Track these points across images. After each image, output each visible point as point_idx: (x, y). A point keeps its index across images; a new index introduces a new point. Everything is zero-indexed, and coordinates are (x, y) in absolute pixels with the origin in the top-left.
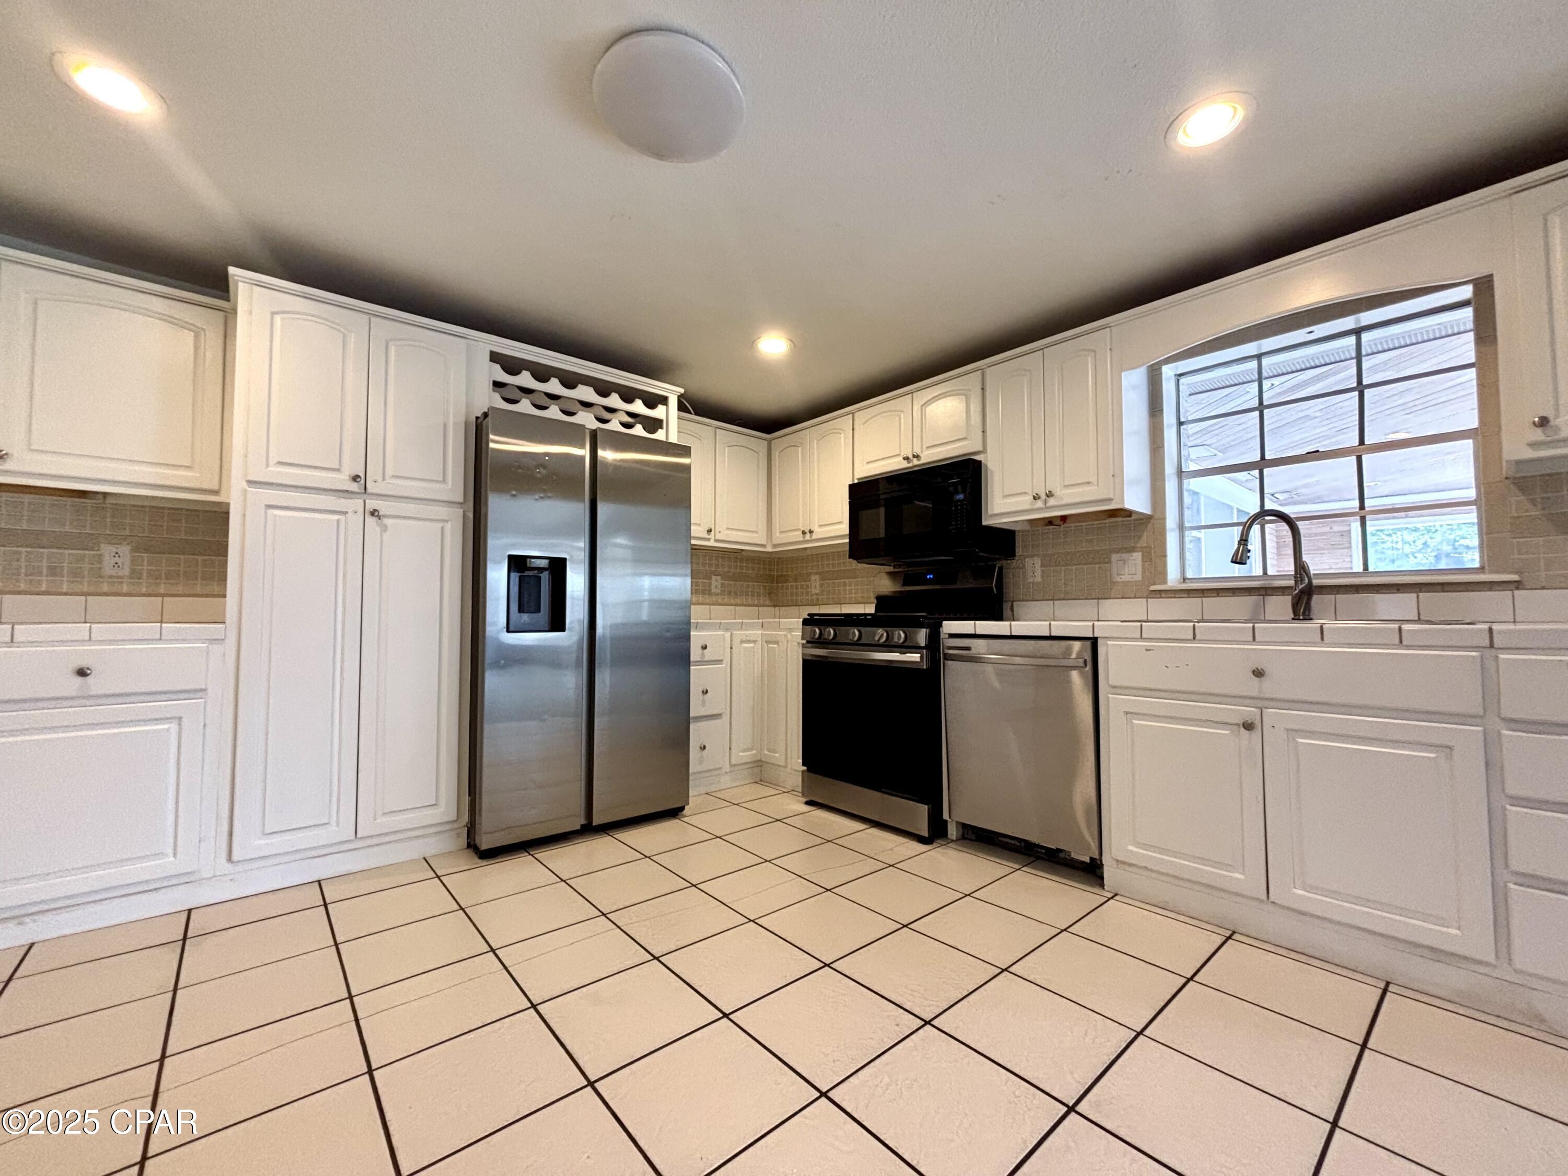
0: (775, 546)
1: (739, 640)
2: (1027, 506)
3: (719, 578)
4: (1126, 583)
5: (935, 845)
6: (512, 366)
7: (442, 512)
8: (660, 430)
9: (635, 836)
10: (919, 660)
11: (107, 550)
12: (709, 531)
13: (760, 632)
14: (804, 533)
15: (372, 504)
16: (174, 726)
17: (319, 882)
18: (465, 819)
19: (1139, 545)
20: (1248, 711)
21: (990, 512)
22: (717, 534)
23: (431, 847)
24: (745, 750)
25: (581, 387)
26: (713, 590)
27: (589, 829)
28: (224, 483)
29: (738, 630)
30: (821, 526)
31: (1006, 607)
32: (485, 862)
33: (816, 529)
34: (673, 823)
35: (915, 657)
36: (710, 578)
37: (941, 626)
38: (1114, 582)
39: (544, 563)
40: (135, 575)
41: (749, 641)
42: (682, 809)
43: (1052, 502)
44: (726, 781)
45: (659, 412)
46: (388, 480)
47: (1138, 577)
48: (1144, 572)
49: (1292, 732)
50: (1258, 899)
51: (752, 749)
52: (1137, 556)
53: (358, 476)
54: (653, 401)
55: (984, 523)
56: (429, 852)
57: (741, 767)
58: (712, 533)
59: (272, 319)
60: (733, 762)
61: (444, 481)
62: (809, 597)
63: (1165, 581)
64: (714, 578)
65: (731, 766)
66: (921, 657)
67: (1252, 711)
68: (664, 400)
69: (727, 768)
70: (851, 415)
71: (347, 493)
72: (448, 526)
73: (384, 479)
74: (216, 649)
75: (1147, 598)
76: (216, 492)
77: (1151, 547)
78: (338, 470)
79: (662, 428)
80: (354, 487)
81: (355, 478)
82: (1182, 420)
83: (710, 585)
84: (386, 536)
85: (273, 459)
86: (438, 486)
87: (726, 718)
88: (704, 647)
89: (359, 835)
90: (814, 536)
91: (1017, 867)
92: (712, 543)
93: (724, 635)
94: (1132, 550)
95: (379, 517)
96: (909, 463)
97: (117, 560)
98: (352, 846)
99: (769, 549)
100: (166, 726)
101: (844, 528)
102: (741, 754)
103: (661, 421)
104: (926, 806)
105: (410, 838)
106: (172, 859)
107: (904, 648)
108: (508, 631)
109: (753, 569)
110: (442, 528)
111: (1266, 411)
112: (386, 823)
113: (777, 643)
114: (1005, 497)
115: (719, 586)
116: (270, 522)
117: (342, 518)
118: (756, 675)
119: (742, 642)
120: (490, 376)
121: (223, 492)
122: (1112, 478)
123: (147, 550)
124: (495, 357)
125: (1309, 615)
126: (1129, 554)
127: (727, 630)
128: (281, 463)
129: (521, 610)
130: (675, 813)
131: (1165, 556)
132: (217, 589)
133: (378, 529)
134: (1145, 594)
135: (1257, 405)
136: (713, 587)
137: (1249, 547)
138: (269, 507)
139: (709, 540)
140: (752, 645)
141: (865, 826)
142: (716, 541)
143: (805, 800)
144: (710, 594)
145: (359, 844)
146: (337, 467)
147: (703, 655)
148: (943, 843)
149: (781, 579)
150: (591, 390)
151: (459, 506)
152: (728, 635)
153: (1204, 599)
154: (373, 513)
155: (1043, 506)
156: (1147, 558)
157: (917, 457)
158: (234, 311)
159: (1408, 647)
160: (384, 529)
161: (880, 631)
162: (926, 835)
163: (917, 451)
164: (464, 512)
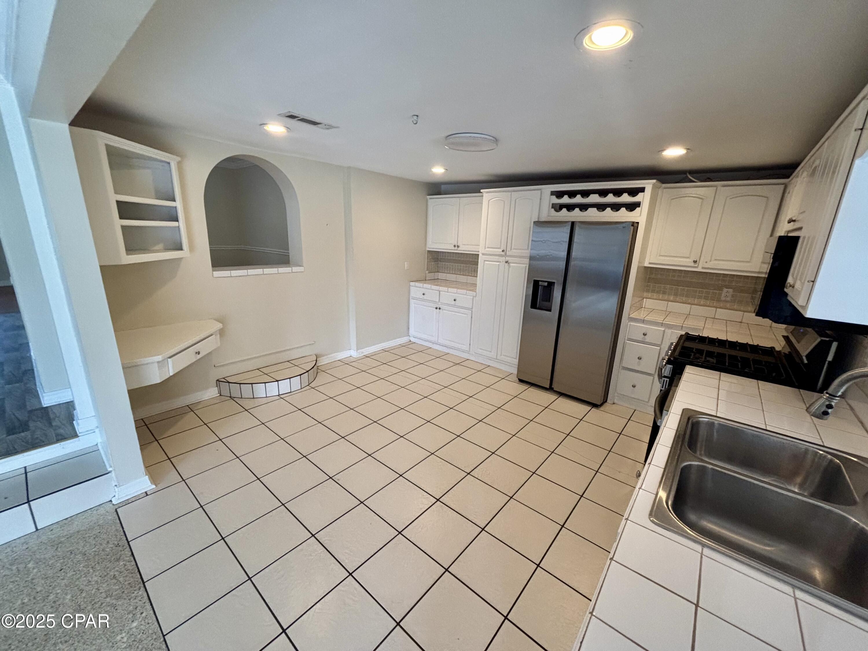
6: (560, 194)
8: (637, 208)
15: (507, 259)
23: (513, 370)
25: (592, 195)
27: (552, 390)
39: (546, 284)
45: (638, 198)
46: (511, 250)
53: (505, 250)
54: (633, 192)
56: (513, 372)
58: (698, 263)
59: (489, 202)
68: (642, 190)
71: (502, 256)
76: (478, 252)
78: (500, 248)
79: (639, 207)
80: (503, 253)
83: (720, 294)
85: (487, 247)
92: (699, 269)
93: (664, 331)
95: (508, 263)
103: (639, 202)
108: (533, 308)
116: (485, 264)
117: (500, 263)
120: (550, 201)
124: (553, 193)
129: (542, 300)
133: (508, 267)
138: (485, 261)
152: (669, 331)
160: (510, 267)
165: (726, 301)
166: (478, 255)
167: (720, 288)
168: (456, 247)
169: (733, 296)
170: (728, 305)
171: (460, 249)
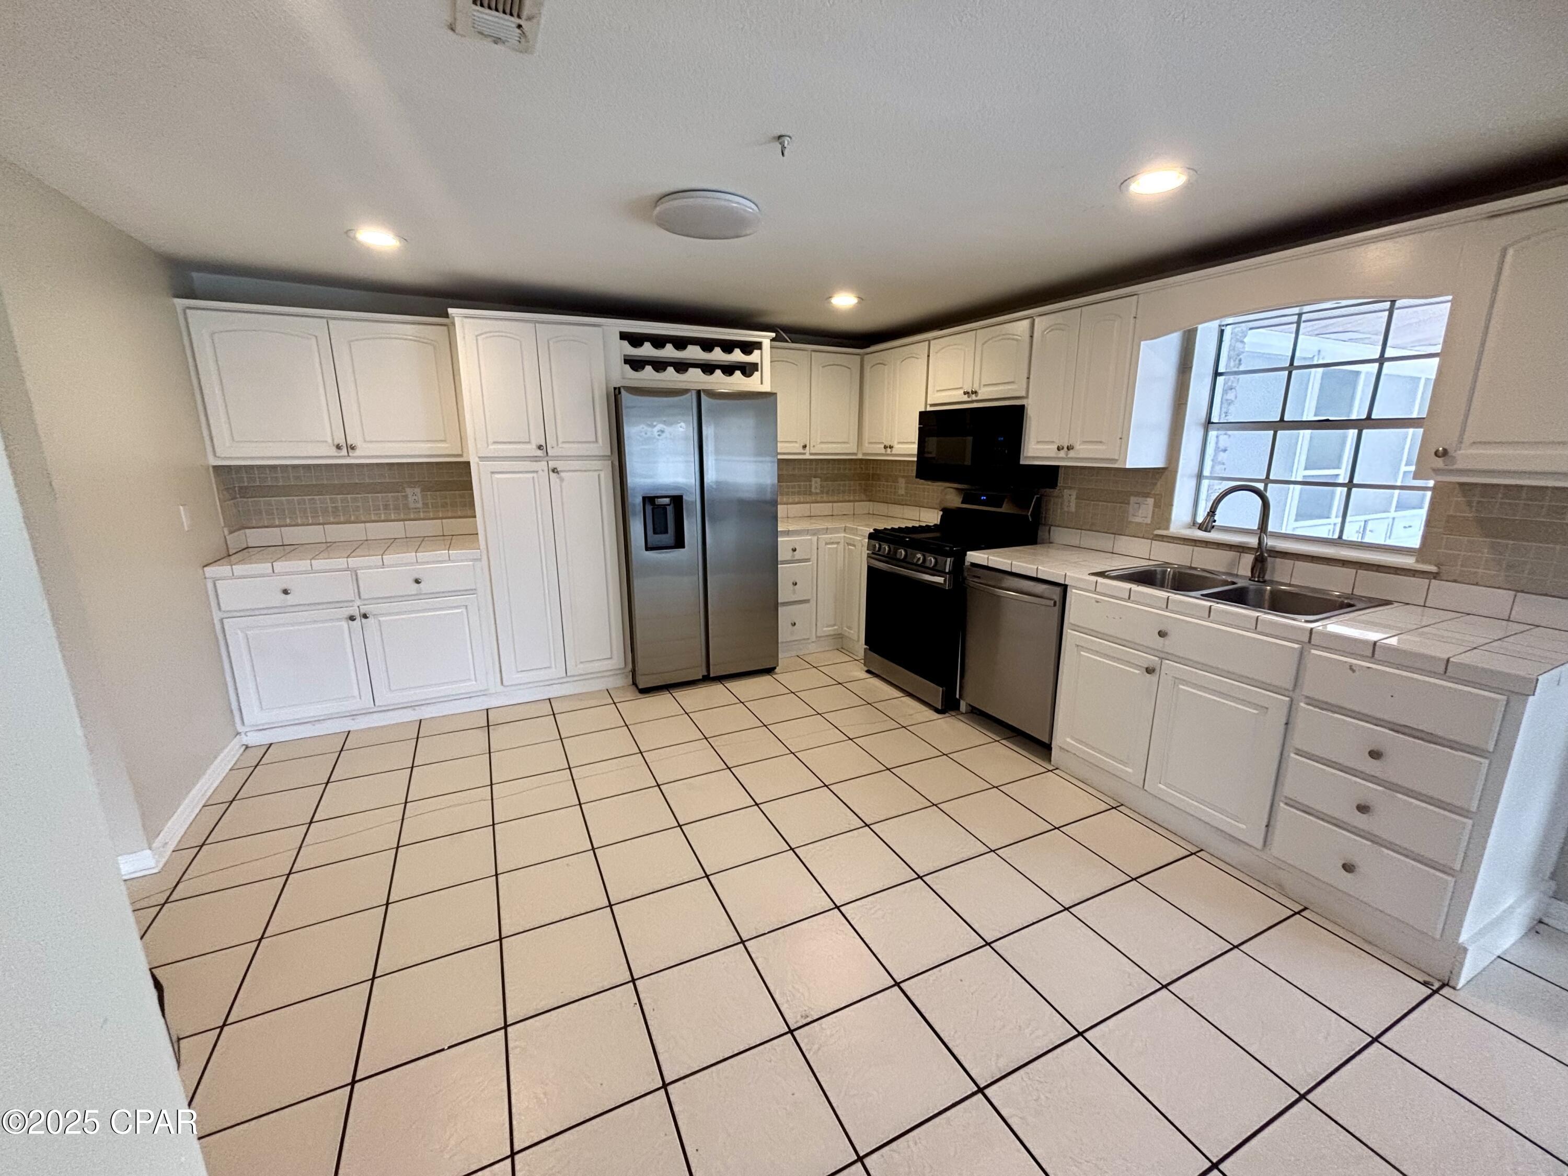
0: (864, 454)
1: (824, 543)
2: (1053, 455)
3: (818, 480)
4: (1139, 524)
5: (947, 715)
6: (635, 340)
7: (597, 464)
8: (756, 373)
9: (738, 686)
10: (942, 582)
11: (409, 491)
12: (805, 447)
13: (843, 535)
14: (885, 447)
15: (552, 464)
16: (464, 610)
17: (549, 699)
18: (630, 666)
19: (1153, 492)
20: (1153, 660)
21: (1025, 455)
22: (812, 448)
23: (610, 683)
24: (828, 626)
25: (690, 347)
26: (813, 490)
27: (707, 679)
28: (465, 450)
29: (824, 534)
30: (899, 443)
31: (1042, 533)
32: (641, 696)
33: (896, 446)
34: (765, 680)
35: (940, 580)
36: (811, 481)
37: (966, 555)
38: (1130, 522)
39: (667, 500)
40: (425, 505)
41: (832, 543)
42: (775, 668)
43: (1072, 454)
44: (812, 648)
45: (754, 357)
46: (560, 446)
47: (1149, 521)
48: (1153, 517)
49: (1178, 680)
50: (1138, 787)
51: (834, 625)
52: (1151, 501)
53: (541, 446)
54: (748, 348)
55: (1022, 462)
56: (610, 686)
57: (823, 639)
58: (808, 448)
59: (477, 340)
60: (819, 635)
61: (597, 441)
62: (896, 497)
63: (1167, 528)
64: (814, 480)
65: (817, 637)
66: (945, 581)
67: (1154, 660)
68: (758, 346)
69: (814, 639)
70: (927, 343)
71: (535, 459)
72: (602, 475)
73: (557, 445)
74: (478, 564)
75: (1152, 539)
76: (461, 456)
77: (1161, 495)
78: (529, 442)
79: (757, 370)
80: (539, 453)
81: (540, 447)
82: (1221, 370)
83: (811, 486)
84: (564, 484)
85: (490, 441)
86: (592, 445)
87: (813, 602)
88: (794, 550)
89: (568, 674)
90: (894, 452)
91: (997, 739)
92: (807, 457)
93: (811, 540)
94: (1147, 495)
95: (557, 472)
96: (969, 397)
97: (414, 497)
98: (565, 680)
99: (860, 456)
100: (460, 611)
101: (914, 448)
102: (825, 629)
103: (757, 364)
104: (941, 689)
105: (598, 678)
106: (474, 682)
107: (935, 571)
108: (647, 549)
109: (850, 469)
110: (599, 476)
111: (1294, 372)
112: (581, 669)
113: (854, 546)
114: (1038, 442)
115: (819, 487)
116: (495, 483)
117: (535, 475)
118: (839, 568)
119: (827, 544)
120: (621, 351)
121: (465, 455)
122: (1119, 441)
123: (429, 490)
124: (624, 336)
125: (1263, 577)
126: (1144, 499)
127: (814, 534)
128: (495, 443)
129: (655, 532)
130: (769, 671)
131: (1172, 505)
132: (469, 513)
133: (558, 480)
134: (1151, 537)
135: (1288, 365)
136: (813, 487)
137: (1216, 518)
138: (492, 473)
139: (804, 454)
140: (835, 546)
141: (902, 695)
142: (811, 454)
143: (866, 669)
144: (811, 494)
145: (568, 679)
146: (527, 440)
147: (793, 556)
148: (954, 714)
149: (876, 477)
150: (697, 349)
151: (607, 458)
152: (815, 538)
153: (1196, 548)
154: (554, 470)
155: (1064, 456)
156: (1157, 505)
157: (975, 393)
158: (453, 324)
159: (1259, 633)
160: (562, 480)
161: (919, 556)
162: (940, 708)
163: (976, 388)
164: (612, 462)
165: (817, 494)
166: (468, 463)
167: (808, 478)
168: (344, 452)
169: (822, 486)
170: (819, 499)
171: (357, 453)
